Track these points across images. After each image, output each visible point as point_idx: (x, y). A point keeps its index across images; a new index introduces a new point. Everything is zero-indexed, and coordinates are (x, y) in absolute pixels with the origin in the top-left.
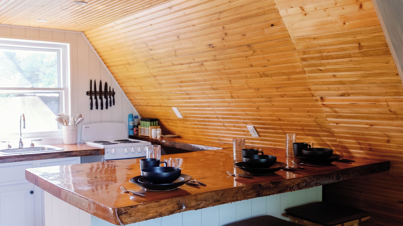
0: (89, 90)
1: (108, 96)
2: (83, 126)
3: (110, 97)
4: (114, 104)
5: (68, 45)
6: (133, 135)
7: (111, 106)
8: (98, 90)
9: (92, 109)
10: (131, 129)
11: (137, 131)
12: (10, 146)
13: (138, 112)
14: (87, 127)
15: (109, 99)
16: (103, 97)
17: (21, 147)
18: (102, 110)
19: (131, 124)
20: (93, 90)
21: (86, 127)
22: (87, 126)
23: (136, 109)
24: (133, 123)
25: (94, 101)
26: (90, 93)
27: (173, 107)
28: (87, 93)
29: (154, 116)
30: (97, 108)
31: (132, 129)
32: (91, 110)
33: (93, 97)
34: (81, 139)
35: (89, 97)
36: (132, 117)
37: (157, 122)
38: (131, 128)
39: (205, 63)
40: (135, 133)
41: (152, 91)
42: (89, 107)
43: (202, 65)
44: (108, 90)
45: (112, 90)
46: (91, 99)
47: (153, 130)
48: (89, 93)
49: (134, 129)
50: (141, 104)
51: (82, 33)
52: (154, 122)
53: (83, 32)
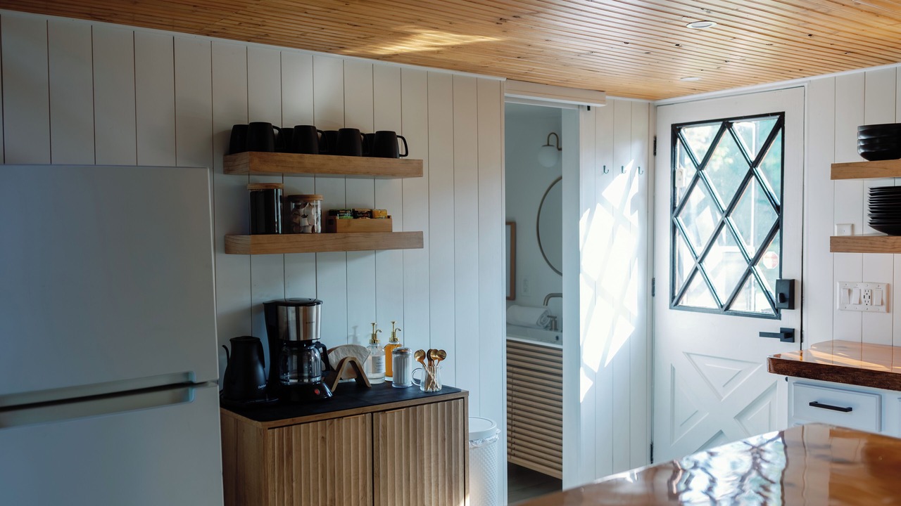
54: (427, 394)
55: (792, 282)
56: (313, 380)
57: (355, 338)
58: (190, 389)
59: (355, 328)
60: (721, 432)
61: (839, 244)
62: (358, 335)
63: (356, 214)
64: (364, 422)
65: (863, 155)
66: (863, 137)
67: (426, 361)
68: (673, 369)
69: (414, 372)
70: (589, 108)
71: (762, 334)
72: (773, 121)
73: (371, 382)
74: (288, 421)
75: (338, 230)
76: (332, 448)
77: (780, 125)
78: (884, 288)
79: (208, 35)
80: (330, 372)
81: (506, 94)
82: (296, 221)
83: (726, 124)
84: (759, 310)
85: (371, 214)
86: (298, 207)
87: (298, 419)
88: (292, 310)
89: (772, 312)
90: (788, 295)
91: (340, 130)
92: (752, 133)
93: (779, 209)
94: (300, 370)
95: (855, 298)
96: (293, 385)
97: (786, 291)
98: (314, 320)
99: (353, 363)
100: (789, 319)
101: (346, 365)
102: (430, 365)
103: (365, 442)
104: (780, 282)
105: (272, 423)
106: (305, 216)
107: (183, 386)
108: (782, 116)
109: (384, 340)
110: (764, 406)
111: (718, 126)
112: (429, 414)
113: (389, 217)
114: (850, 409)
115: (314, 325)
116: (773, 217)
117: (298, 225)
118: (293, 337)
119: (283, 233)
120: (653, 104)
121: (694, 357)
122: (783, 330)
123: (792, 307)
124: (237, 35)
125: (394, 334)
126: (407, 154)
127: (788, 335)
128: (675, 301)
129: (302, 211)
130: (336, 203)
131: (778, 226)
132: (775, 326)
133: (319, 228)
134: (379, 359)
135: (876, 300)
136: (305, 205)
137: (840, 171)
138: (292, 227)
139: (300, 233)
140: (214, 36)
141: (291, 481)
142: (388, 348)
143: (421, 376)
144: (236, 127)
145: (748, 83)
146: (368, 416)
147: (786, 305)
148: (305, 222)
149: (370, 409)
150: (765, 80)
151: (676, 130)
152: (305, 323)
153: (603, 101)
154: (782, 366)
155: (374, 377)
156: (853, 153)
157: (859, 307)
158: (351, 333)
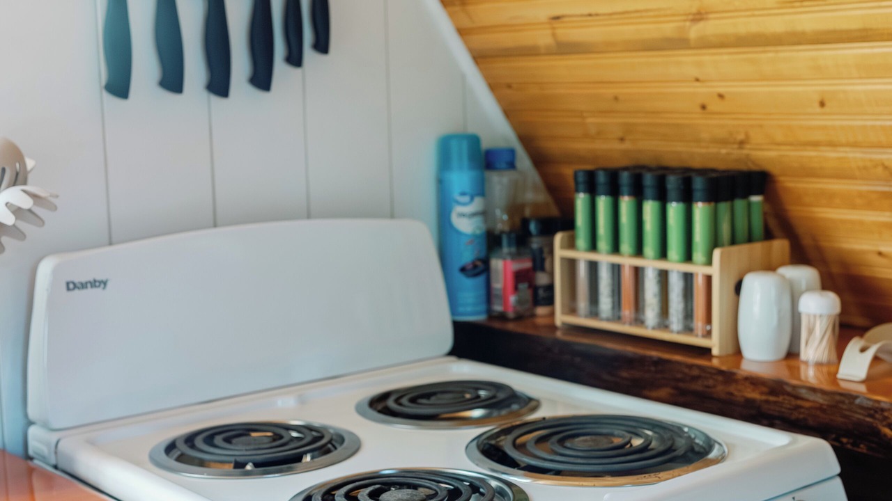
2: (45, 270)
4: (322, 45)
6: (480, 318)
7: (295, 59)
9: (119, 86)
10: (463, 270)
11: (523, 286)
13: (508, 113)
14: (78, 279)
18: (216, 101)
19: (466, 223)
21: (72, 286)
22: (87, 265)
23: (493, 87)
29: (723, 142)
30: (172, 80)
31: (480, 268)
32: (112, 102)
34: (26, 415)
37: (756, 199)
38: (466, 254)
40: (512, 299)
42: (94, 67)
49: (497, 264)
52: (740, 204)
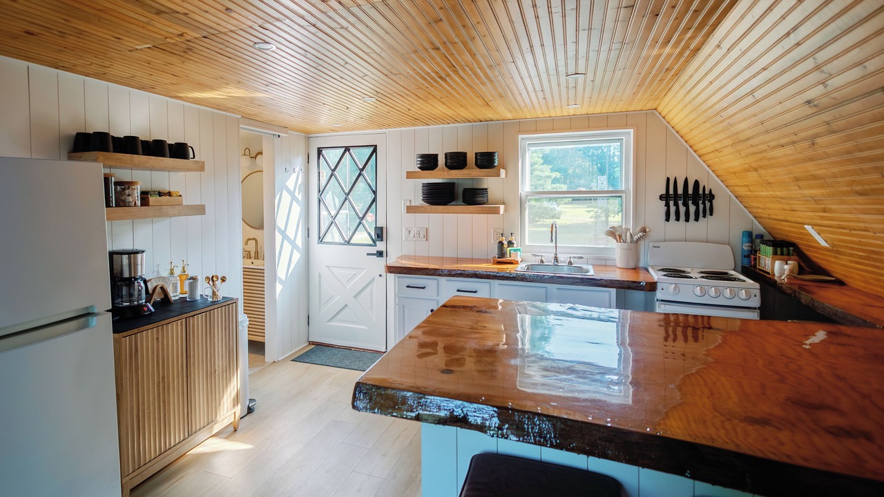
0: (664, 192)
1: (700, 202)
2: (651, 244)
3: (704, 203)
4: (711, 214)
5: (631, 131)
7: (704, 216)
8: (680, 191)
9: (668, 219)
10: (744, 256)
11: (755, 261)
12: (542, 261)
13: (765, 228)
14: (656, 246)
15: (701, 207)
16: (690, 202)
17: (556, 263)
18: (686, 223)
19: (747, 248)
20: (671, 192)
21: (654, 247)
22: (656, 244)
23: (759, 223)
24: (751, 247)
25: (673, 209)
26: (665, 198)
27: (804, 224)
28: (661, 197)
30: (678, 219)
31: (748, 256)
32: (666, 222)
33: (672, 203)
35: (664, 203)
36: (749, 235)
37: (791, 248)
38: (746, 253)
39: (818, 140)
40: (753, 263)
41: (764, 194)
42: (663, 217)
43: (813, 144)
44: (701, 192)
45: (707, 192)
46: (667, 205)
47: (777, 263)
48: (663, 197)
50: (762, 215)
51: (655, 111)
52: (785, 249)
53: (656, 109)
54: (213, 303)
55: (382, 228)
56: (141, 302)
57: (158, 272)
58: (90, 318)
59: (158, 266)
60: (346, 305)
61: (411, 209)
62: (160, 270)
63: (160, 194)
64: (182, 324)
65: (419, 168)
66: (419, 159)
67: (211, 282)
68: (320, 275)
69: (203, 290)
70: (279, 136)
71: (368, 254)
72: (372, 149)
73: (173, 299)
74: (136, 331)
75: (150, 204)
76: (163, 343)
77: (375, 151)
78: (425, 230)
79: (56, 68)
80: (149, 295)
81: (241, 126)
82: (123, 198)
83: (347, 149)
84: (366, 243)
85: (169, 194)
86: (124, 189)
87: (142, 329)
88: (125, 258)
89: (371, 243)
90: (380, 234)
91: (153, 140)
92: (362, 155)
93: (375, 192)
94: (131, 295)
95: (412, 235)
96: (126, 307)
97: (379, 233)
98: (139, 263)
99: (162, 288)
100: (380, 246)
101: (158, 289)
102: (214, 285)
103: (182, 337)
104: (376, 228)
105: (125, 334)
106: (129, 195)
107: (87, 315)
108: (375, 147)
109: (177, 272)
110: (368, 289)
111: (343, 150)
112: (218, 314)
113: (180, 196)
114: (424, 288)
115: (139, 267)
116: (371, 196)
117: (124, 201)
118: (126, 275)
119: (116, 206)
120: (308, 136)
121: (331, 268)
122: (378, 252)
123: (382, 240)
124: (81, 71)
125: (184, 268)
126: (194, 157)
127: (380, 254)
128: (321, 240)
129: (127, 192)
130: (147, 188)
131: (374, 200)
132: (373, 250)
133: (139, 203)
134: (176, 284)
135: (421, 235)
136: (129, 188)
137: (410, 175)
138: (121, 203)
139: (126, 206)
140: (63, 70)
141: (137, 369)
142: (180, 276)
143: (209, 292)
144: (78, 134)
145: (359, 129)
146: (184, 320)
147: (380, 239)
148: (130, 199)
149: (185, 315)
150: (366, 128)
151: (320, 151)
152: (133, 266)
153: (287, 133)
154: (392, 269)
155: (174, 295)
156: (414, 166)
157: (414, 239)
158: (156, 269)
